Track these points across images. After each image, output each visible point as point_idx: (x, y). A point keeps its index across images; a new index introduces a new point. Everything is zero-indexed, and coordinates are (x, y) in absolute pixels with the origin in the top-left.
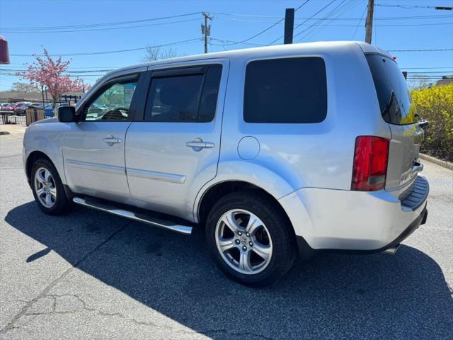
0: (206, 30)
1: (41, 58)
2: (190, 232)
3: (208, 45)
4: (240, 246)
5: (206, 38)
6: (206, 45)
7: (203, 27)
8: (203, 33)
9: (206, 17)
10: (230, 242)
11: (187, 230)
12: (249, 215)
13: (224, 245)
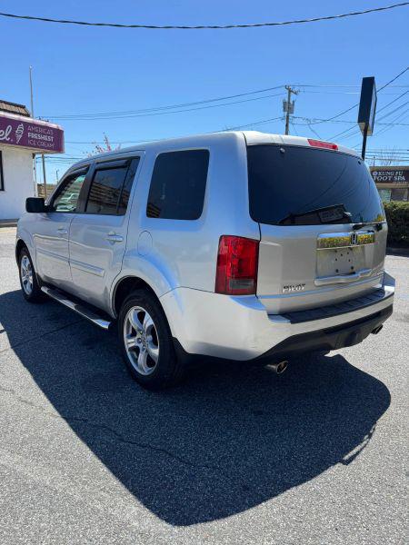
0: (288, 107)
1: (101, 146)
2: (107, 327)
3: (290, 125)
4: (141, 346)
5: (288, 117)
6: (287, 125)
7: (285, 103)
8: (284, 111)
9: (290, 91)
10: (132, 340)
11: (104, 325)
12: (144, 313)
13: (130, 343)
